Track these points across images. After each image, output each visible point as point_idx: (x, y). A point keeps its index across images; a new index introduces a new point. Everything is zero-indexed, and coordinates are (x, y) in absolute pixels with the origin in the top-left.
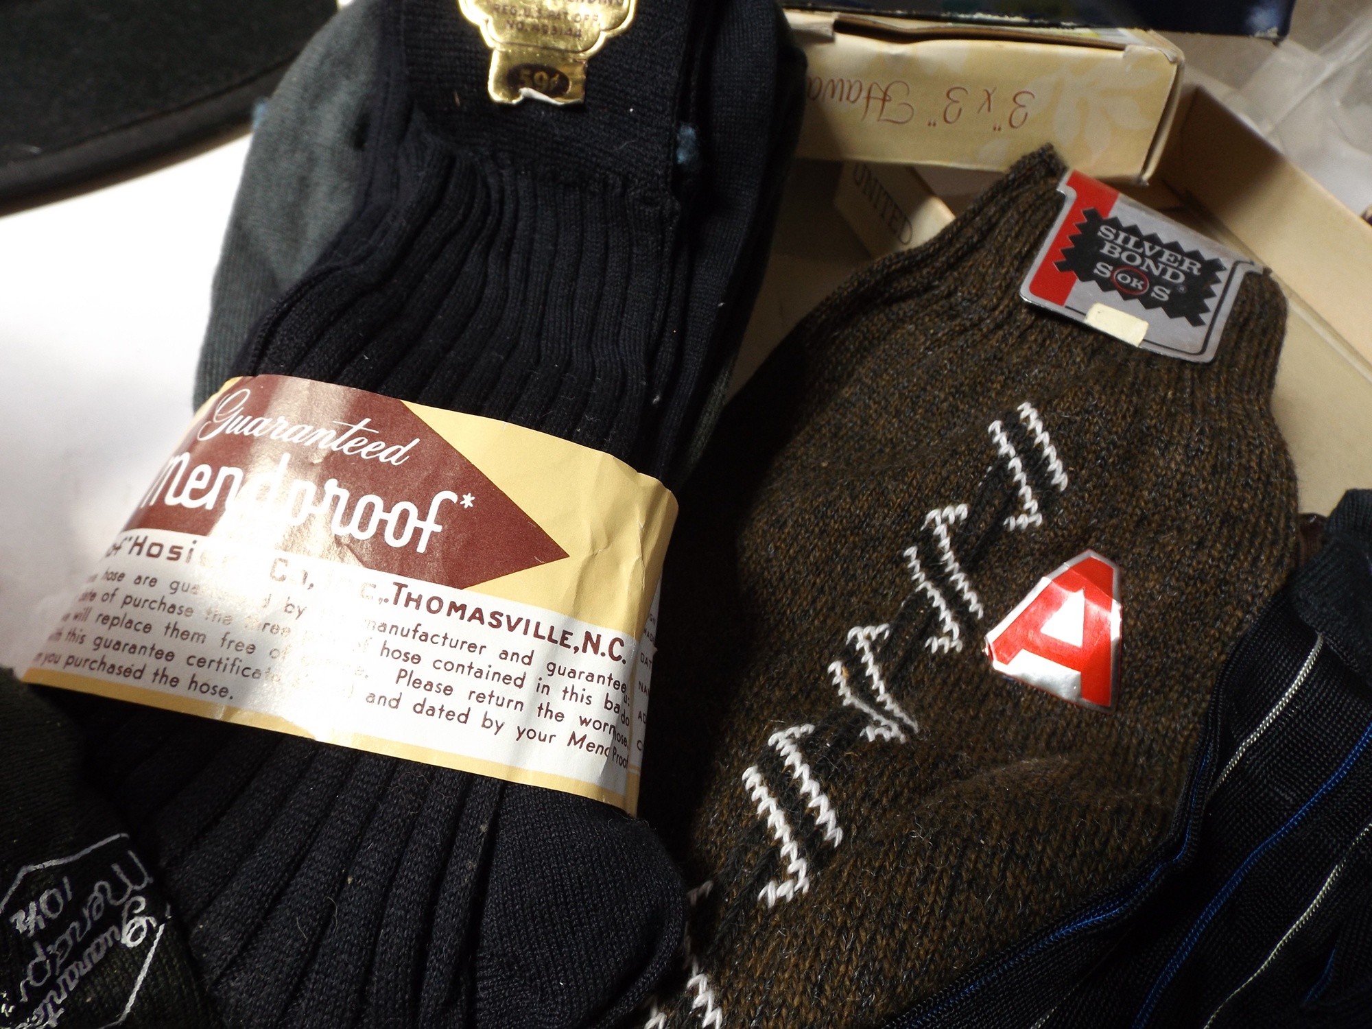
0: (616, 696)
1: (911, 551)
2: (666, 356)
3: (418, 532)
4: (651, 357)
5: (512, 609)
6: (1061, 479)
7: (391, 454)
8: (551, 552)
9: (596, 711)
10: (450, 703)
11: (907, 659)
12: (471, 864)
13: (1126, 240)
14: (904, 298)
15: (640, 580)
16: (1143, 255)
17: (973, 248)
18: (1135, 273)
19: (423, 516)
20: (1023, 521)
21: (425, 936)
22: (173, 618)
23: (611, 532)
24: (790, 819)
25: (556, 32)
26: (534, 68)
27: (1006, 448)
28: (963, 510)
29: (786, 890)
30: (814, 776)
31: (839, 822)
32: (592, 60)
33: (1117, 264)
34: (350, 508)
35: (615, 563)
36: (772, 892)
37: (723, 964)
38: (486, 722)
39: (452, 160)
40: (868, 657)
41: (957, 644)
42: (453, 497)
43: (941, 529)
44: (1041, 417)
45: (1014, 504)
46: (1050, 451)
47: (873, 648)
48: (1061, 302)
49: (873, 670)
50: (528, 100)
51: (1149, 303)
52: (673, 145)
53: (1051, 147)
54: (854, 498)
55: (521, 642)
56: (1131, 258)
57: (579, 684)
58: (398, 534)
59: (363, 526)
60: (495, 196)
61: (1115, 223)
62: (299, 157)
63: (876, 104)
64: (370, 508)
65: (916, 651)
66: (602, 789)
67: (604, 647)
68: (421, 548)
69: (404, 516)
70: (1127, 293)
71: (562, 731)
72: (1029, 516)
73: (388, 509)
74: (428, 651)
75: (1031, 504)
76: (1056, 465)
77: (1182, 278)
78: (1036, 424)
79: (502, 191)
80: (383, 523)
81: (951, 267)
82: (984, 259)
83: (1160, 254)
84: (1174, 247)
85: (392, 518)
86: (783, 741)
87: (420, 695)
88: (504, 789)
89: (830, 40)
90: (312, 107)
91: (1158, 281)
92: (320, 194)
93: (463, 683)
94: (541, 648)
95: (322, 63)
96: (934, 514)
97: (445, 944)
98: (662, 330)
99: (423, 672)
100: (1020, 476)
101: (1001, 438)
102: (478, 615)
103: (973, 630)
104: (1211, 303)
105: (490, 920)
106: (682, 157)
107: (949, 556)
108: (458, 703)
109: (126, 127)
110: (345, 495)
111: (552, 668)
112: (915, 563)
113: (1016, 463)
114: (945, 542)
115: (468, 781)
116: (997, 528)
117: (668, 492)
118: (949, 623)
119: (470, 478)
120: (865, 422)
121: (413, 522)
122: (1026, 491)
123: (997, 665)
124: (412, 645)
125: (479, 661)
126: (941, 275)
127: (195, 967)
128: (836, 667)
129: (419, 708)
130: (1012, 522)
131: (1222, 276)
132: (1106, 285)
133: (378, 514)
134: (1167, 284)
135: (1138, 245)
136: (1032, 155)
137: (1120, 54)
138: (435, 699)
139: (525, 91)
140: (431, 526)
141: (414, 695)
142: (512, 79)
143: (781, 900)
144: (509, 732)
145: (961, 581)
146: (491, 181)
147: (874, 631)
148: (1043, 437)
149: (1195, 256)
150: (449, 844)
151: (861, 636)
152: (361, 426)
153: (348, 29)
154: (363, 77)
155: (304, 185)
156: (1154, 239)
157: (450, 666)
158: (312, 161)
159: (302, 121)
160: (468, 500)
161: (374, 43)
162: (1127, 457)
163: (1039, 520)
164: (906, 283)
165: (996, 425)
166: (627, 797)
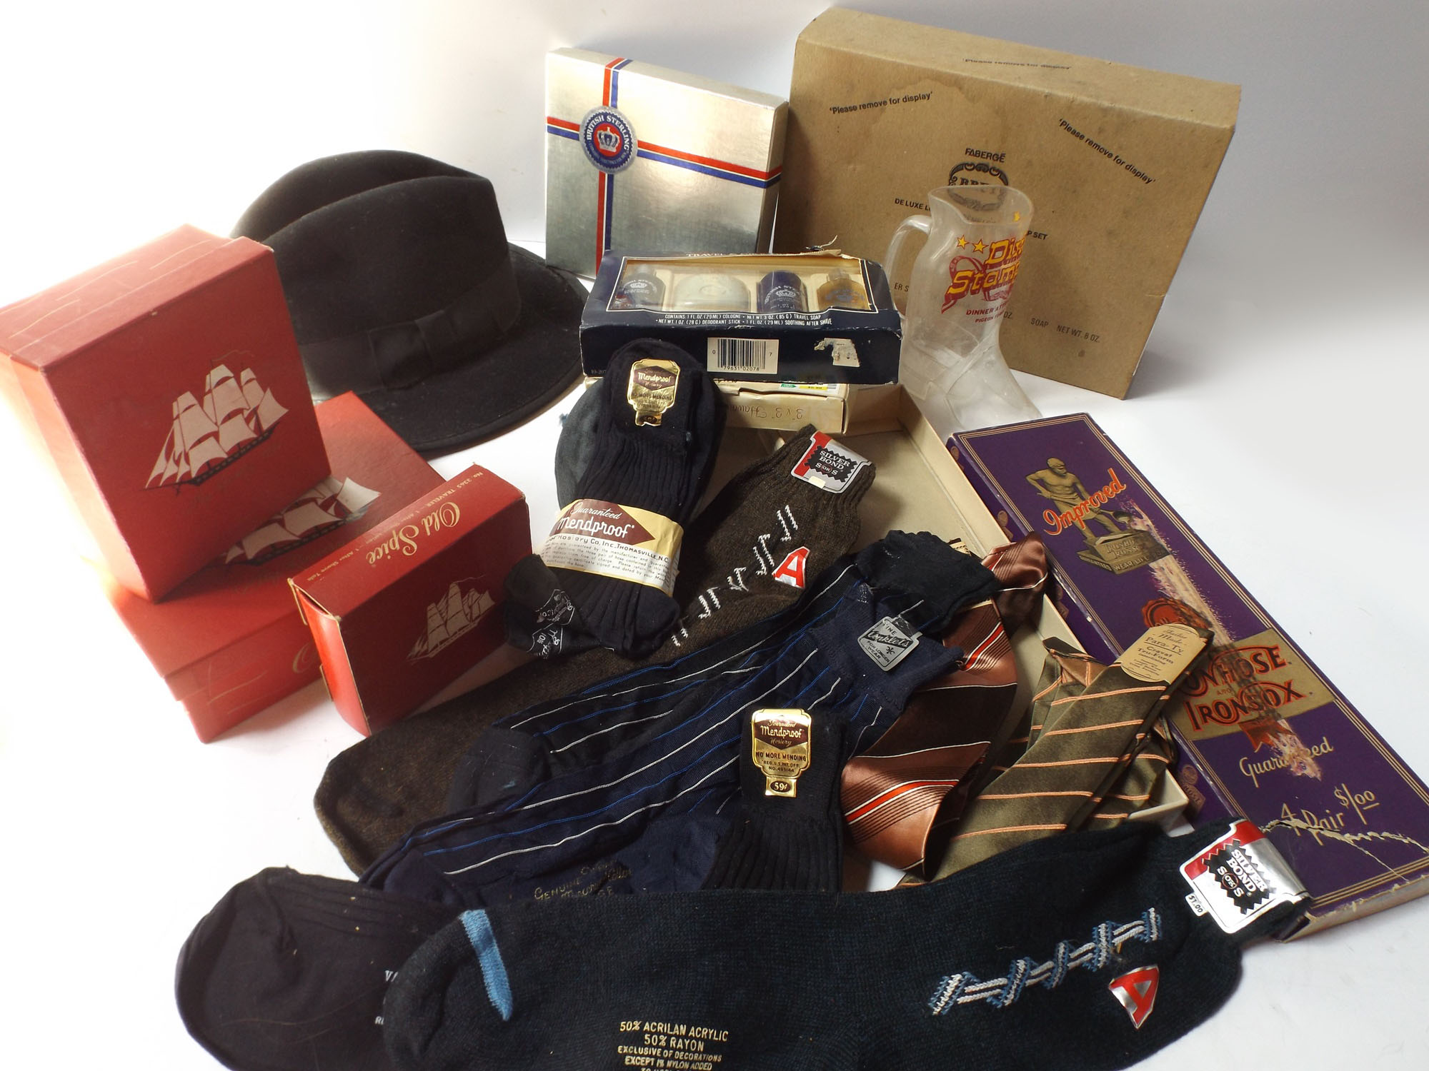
0: (666, 570)
1: (755, 548)
2: (683, 493)
3: (622, 534)
4: (679, 493)
5: (642, 550)
6: (796, 526)
7: (616, 517)
8: (651, 538)
9: (661, 572)
10: (630, 568)
11: (750, 575)
12: (635, 599)
13: (828, 456)
14: (763, 473)
15: (672, 546)
16: (832, 460)
17: (784, 458)
18: (828, 466)
19: (623, 530)
20: (786, 539)
21: (626, 610)
22: (579, 548)
23: (665, 534)
24: (708, 603)
25: (654, 407)
26: (648, 417)
27: (781, 518)
28: (769, 536)
29: (705, 615)
30: (715, 594)
31: (720, 604)
32: (663, 414)
33: (823, 463)
34: (608, 528)
35: (666, 541)
36: (702, 616)
37: (690, 626)
38: (638, 572)
39: (625, 440)
40: (739, 575)
41: (765, 573)
42: (630, 526)
43: (763, 541)
44: (790, 509)
45: (783, 534)
46: (792, 519)
47: (740, 573)
48: (802, 475)
49: (740, 579)
50: (646, 425)
51: (830, 475)
52: (685, 437)
53: (811, 425)
54: (739, 533)
55: (645, 557)
56: (829, 461)
57: (657, 566)
58: (618, 534)
59: (610, 532)
60: (636, 449)
61: (826, 450)
62: (577, 435)
63: (754, 412)
64: (612, 528)
65: (753, 574)
66: (662, 588)
67: (663, 559)
68: (623, 536)
69: (619, 530)
70: (824, 472)
71: (654, 575)
72: (787, 537)
73: (615, 528)
74: (625, 558)
75: (788, 534)
76: (794, 522)
77: (843, 467)
78: (788, 511)
79: (638, 449)
80: (614, 532)
81: (778, 463)
82: (786, 461)
83: (838, 460)
84: (843, 458)
85: (617, 530)
86: (710, 591)
87: (624, 566)
88: (641, 586)
89: (738, 395)
90: (581, 420)
91: (835, 468)
92: (583, 445)
93: (633, 565)
94: (649, 558)
95: (584, 407)
96: (760, 537)
97: (630, 612)
98: (683, 485)
99: (624, 562)
100: (784, 526)
101: (779, 515)
102: (636, 551)
103: (770, 569)
104: (849, 475)
105: (639, 609)
106: (687, 439)
107: (765, 549)
108: (631, 568)
109: (506, 415)
110: (606, 525)
111: (652, 563)
112: (756, 551)
113: (783, 522)
114: (764, 545)
115: (634, 584)
116: (779, 541)
117: (680, 527)
118: (764, 567)
119: (633, 521)
120: (749, 512)
121: (621, 531)
122: (786, 530)
123: (776, 579)
124: (622, 557)
125: (636, 560)
126: (774, 466)
127: (581, 617)
128: (730, 578)
129: (624, 569)
130: (783, 539)
131: (855, 467)
132: (818, 470)
133: (614, 529)
134: (837, 469)
135: (832, 457)
136: (805, 427)
137: (825, 399)
138: (627, 568)
139: (645, 423)
140: (625, 532)
141: (622, 567)
142: (642, 419)
143: (704, 618)
144: (642, 575)
145: (769, 556)
146: (636, 445)
147: (742, 569)
148: (790, 515)
149: (849, 460)
150: (630, 595)
151: (738, 570)
152: (609, 510)
153: (592, 396)
154: (596, 411)
155: (578, 443)
156: (837, 455)
157: (630, 561)
158: (581, 436)
159: (578, 424)
160: (633, 527)
161: (599, 401)
162: (813, 520)
163: (790, 538)
164: (764, 469)
165: (779, 512)
166: (670, 591)
